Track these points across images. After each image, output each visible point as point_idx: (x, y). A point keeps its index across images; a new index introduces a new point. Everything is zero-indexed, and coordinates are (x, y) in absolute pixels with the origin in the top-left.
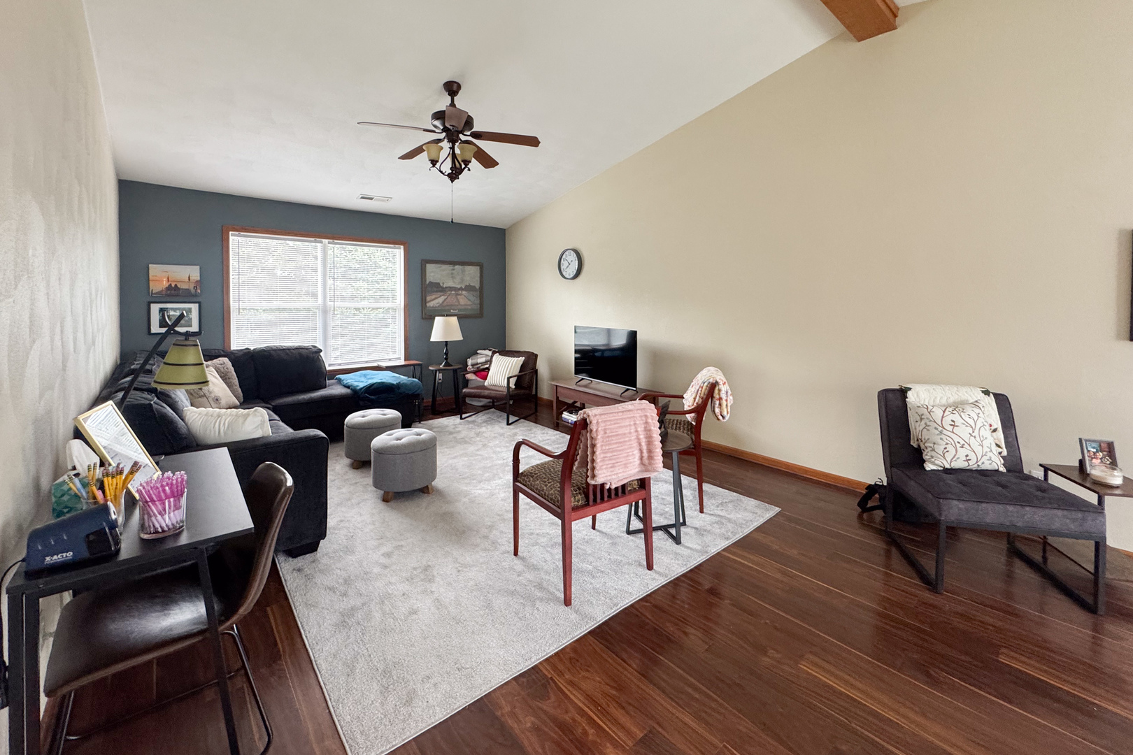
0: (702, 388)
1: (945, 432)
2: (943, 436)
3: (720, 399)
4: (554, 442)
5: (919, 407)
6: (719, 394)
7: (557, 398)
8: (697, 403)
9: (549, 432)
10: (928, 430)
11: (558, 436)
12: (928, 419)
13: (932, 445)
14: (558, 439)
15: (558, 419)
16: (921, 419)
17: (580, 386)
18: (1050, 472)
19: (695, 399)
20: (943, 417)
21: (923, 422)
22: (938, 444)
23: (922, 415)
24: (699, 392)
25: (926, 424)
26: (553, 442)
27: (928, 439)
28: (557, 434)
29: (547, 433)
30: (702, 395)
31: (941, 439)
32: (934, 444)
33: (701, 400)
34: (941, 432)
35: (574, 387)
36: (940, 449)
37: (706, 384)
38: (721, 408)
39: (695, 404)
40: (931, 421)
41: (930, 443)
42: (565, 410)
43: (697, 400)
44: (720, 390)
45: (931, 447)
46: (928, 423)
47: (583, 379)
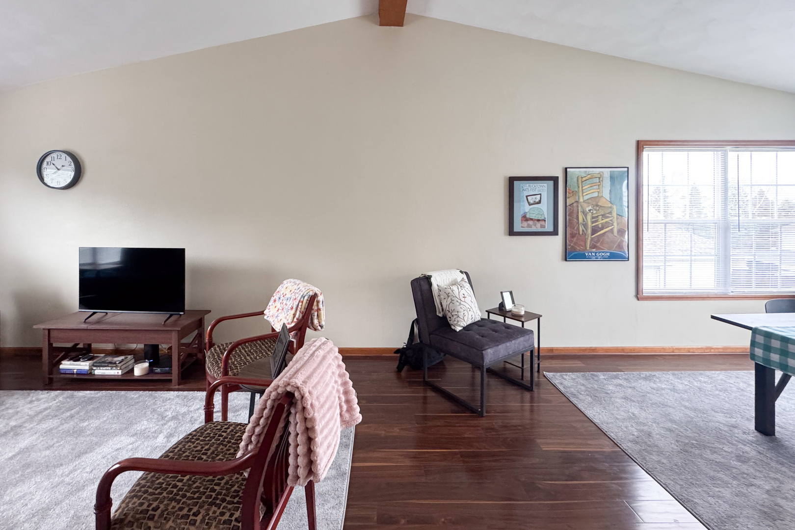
0: (302, 302)
1: (462, 303)
2: (462, 306)
3: (319, 310)
4: (59, 408)
5: (446, 288)
6: (318, 305)
7: (50, 344)
8: (297, 319)
9: (42, 396)
10: (453, 303)
11: (61, 399)
12: (452, 295)
13: (457, 313)
14: (63, 403)
15: (51, 373)
16: (448, 296)
17: (89, 323)
18: (490, 314)
19: (294, 315)
20: (459, 293)
21: (449, 299)
22: (460, 312)
23: (449, 294)
24: (300, 307)
25: (451, 299)
26: (57, 410)
27: (454, 310)
28: (57, 396)
29: (38, 400)
30: (302, 310)
31: (461, 308)
32: (458, 312)
33: (301, 315)
34: (460, 303)
35: (84, 326)
36: (461, 315)
37: (306, 298)
38: (318, 319)
39: (295, 320)
40: (454, 297)
41: (455, 312)
42: (63, 358)
43: (297, 316)
44: (318, 302)
45: (456, 315)
46: (453, 299)
47: (94, 313)
